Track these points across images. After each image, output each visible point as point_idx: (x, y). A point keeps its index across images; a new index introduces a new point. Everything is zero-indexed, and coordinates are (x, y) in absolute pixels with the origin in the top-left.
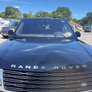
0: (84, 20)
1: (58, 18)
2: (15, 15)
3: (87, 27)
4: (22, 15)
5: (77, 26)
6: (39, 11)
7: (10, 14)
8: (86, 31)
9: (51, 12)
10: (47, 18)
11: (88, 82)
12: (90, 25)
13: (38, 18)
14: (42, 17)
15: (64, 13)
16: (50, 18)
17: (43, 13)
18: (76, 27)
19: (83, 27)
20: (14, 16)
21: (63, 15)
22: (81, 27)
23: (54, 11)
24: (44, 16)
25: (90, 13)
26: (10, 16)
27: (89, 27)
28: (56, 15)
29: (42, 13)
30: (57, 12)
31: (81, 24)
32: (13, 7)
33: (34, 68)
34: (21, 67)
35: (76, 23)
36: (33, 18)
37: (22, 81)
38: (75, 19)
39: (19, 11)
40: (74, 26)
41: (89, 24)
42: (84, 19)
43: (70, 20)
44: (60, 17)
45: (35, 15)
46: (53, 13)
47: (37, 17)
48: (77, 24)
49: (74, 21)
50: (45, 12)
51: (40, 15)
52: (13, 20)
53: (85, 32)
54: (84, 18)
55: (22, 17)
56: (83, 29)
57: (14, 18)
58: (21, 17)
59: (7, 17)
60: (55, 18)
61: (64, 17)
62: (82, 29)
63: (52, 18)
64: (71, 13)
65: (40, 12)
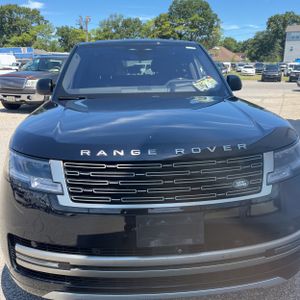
0: (260, 41)
1: (174, 38)
2: (32, 32)
3: (268, 63)
4: (53, 34)
5: (237, 64)
6: (111, 16)
7: (14, 29)
8: (266, 79)
9: (149, 19)
10: (138, 39)
11: (249, 179)
12: (278, 58)
13: (109, 40)
14: (121, 37)
15: (193, 21)
16: (149, 39)
17: (126, 24)
18: (233, 66)
19: (256, 66)
20: (28, 38)
21: (191, 28)
22: (252, 65)
23: (161, 16)
24: (128, 34)
25: (277, 16)
26: (15, 38)
27: (275, 63)
28: (166, 30)
29: (120, 24)
30: (170, 17)
31: (249, 55)
32: (21, 6)
33: (132, 153)
34: (102, 153)
35: (235, 52)
36: (93, 41)
37: (108, 183)
38: (232, 40)
39: (42, 19)
40: (229, 64)
41: (277, 54)
42: (261, 37)
43: (214, 44)
44: (181, 36)
45: (99, 32)
46: (156, 23)
47: (106, 37)
48: (238, 58)
49: (229, 45)
50: (130, 20)
51: (114, 31)
52: (24, 50)
53: (263, 80)
54: (258, 34)
55: (55, 39)
56: (258, 72)
57: (27, 44)
58: (53, 39)
59: (5, 42)
60: (164, 37)
61: (196, 33)
62: (252, 71)
63: (156, 39)
64: (218, 20)
65: (114, 19)
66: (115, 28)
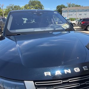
9: (23, 6)
15: (36, 7)
17: (15, 7)
21: (36, 9)
23: (26, 5)
29: (13, 7)
30: (29, 5)
45: (6, 10)
46: (25, 7)
51: (11, 9)
64: (43, 7)
65: (11, 6)
66: (12, 8)
